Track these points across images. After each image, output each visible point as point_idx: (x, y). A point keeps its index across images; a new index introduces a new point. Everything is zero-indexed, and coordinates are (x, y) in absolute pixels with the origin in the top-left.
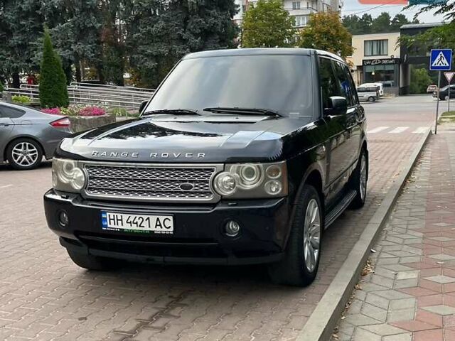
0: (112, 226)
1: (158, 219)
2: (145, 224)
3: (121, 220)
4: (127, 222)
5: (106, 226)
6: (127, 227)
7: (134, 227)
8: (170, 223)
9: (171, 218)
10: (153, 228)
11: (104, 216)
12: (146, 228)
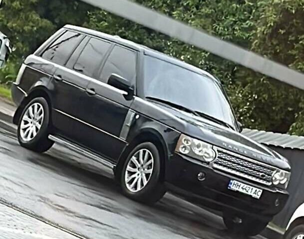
0: (233, 187)
1: (256, 190)
2: (250, 191)
3: (239, 186)
4: (242, 188)
5: (230, 187)
6: (241, 190)
7: (244, 191)
8: (260, 194)
9: (261, 191)
10: (252, 194)
11: (231, 181)
12: (249, 193)
